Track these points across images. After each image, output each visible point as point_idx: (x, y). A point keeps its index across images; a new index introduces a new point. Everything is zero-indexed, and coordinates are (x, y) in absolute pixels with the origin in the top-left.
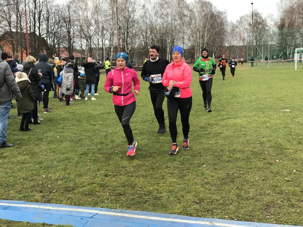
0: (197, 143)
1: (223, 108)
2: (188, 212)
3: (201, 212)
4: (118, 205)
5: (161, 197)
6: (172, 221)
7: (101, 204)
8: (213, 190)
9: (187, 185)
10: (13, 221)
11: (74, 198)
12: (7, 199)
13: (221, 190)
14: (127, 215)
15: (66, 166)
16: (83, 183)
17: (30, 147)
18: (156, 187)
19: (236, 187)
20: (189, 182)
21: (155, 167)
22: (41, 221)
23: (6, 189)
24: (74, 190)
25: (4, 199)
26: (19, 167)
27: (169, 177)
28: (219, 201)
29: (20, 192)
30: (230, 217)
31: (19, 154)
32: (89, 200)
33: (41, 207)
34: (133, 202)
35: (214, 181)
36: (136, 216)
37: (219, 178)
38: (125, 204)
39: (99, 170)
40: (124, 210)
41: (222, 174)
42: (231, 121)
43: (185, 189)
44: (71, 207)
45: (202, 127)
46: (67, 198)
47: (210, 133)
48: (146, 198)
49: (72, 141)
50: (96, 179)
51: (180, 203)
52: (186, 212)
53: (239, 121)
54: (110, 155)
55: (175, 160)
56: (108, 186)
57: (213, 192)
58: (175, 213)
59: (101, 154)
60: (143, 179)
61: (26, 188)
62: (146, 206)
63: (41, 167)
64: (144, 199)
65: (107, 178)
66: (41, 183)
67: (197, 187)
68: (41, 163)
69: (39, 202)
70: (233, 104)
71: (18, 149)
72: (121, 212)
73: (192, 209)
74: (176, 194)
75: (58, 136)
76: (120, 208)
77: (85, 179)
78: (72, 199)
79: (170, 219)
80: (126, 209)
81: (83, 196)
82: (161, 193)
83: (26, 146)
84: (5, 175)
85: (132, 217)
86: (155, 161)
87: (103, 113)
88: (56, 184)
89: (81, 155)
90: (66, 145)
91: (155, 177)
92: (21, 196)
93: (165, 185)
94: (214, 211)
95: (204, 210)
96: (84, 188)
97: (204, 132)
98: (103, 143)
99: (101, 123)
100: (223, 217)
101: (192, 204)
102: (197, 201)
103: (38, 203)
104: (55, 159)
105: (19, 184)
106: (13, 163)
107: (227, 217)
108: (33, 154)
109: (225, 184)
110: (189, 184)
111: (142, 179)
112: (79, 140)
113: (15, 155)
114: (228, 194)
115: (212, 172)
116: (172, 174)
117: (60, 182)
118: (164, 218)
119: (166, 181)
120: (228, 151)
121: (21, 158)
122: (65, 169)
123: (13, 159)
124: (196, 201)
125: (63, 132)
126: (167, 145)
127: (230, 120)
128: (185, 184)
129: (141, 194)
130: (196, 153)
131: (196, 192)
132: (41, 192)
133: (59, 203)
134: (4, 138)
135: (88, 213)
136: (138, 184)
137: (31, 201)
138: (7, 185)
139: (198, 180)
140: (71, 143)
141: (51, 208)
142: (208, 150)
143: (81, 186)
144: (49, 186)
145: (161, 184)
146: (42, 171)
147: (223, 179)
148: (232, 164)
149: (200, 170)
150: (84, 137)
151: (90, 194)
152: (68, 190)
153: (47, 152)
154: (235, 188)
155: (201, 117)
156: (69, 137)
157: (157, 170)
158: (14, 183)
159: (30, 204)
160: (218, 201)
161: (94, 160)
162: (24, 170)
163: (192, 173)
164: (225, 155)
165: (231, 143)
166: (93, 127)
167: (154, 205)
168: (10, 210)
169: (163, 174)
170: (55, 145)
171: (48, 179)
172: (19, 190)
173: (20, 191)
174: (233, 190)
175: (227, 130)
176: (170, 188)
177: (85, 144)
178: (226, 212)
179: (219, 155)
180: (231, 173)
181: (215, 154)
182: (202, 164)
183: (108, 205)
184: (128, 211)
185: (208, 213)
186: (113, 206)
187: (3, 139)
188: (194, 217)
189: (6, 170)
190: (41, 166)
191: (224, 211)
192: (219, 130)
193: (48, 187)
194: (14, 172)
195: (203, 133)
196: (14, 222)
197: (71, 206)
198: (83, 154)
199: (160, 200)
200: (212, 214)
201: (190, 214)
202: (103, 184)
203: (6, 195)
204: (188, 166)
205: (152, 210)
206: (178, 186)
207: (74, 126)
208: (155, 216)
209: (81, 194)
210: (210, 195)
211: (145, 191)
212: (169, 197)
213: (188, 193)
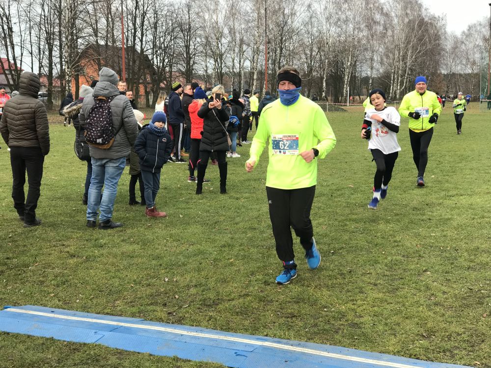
0: (410, 234)
1: (447, 177)
2: (411, 352)
3: (433, 353)
4: (292, 333)
5: (361, 323)
6: (387, 365)
7: (263, 329)
8: (449, 317)
9: (404, 305)
10: (126, 351)
11: (219, 318)
12: (113, 315)
13: (463, 318)
14: (310, 350)
15: (201, 264)
16: (230, 294)
17: (138, 231)
18: (350, 305)
19: (488, 313)
20: (405, 300)
21: (345, 272)
22: (171, 354)
23: (110, 298)
24: (217, 305)
25: (107, 314)
26: (125, 263)
27: (371, 289)
28: (461, 334)
29: (131, 304)
30: (483, 364)
31: (123, 241)
32: (243, 322)
33: (169, 330)
34: (316, 330)
35: (448, 301)
36: (325, 353)
37: (456, 295)
38: (302, 333)
39: (253, 274)
40: (303, 342)
41: (460, 289)
42: (464, 201)
43: (400, 312)
44: (217, 334)
45: (415, 209)
46: (207, 318)
47: (430, 219)
48: (337, 324)
49: (204, 224)
50: (251, 289)
51: (395, 335)
52: (407, 352)
53: (477, 200)
54: (269, 250)
55: (377, 262)
56: (272, 301)
57: (449, 320)
58: (389, 353)
59: (254, 246)
60: (329, 292)
61: (140, 298)
62: (337, 337)
63: (161, 265)
64: (333, 324)
65: (268, 288)
66: (162, 290)
67: (421, 309)
68: (159, 257)
69: (163, 321)
70: (464, 171)
71: (121, 233)
72: (299, 345)
73: (416, 347)
74: (386, 319)
75: (182, 214)
76: (297, 339)
77: (233, 288)
78: (216, 319)
79: (382, 362)
80: (306, 341)
81: (232, 315)
82: (361, 317)
83: (132, 229)
84: (106, 274)
85: (318, 354)
86: (344, 263)
87: (249, 180)
88: (188, 294)
89: (221, 247)
90: (196, 231)
91: (348, 289)
92: (134, 310)
93: (366, 303)
94: (455, 352)
95: (438, 350)
96: (233, 303)
97: (420, 217)
98: (255, 229)
99: (247, 195)
100: (472, 364)
101: (417, 338)
102: (424, 334)
103: (161, 323)
104: (181, 253)
105: (128, 291)
106: (115, 256)
107: (479, 363)
108: (145, 243)
109: (468, 306)
110: (407, 304)
111: (325, 292)
112: (216, 223)
113: (118, 244)
114: (475, 323)
115: (442, 285)
116: (375, 285)
117: (193, 291)
118: (371, 360)
119: (366, 297)
120: (466, 251)
121: (127, 248)
122: (199, 270)
123: (114, 249)
124: (422, 334)
125: (189, 208)
126: (361, 235)
127: (461, 197)
128: (399, 302)
129: (327, 316)
130: (411, 251)
131: (420, 318)
132: (165, 305)
133: (196, 326)
134: (108, 214)
135: (246, 345)
136: (321, 300)
137: (151, 320)
138: (111, 291)
139: (421, 298)
140: (202, 227)
141: (185, 333)
142: (431, 247)
143: (228, 298)
144: (177, 297)
145: (359, 302)
146: (163, 271)
147: (464, 298)
148: (475, 273)
149: (421, 280)
150: (222, 218)
151: (244, 312)
152: (207, 304)
153: (167, 240)
154: (487, 315)
155: (411, 191)
156: (198, 217)
157: (350, 278)
158: (120, 288)
159: (149, 324)
160: (458, 334)
161: (244, 257)
162: (135, 268)
163: (409, 286)
164: (461, 257)
165: (470, 237)
166: (235, 202)
167: (352, 336)
168: (120, 332)
169: (361, 284)
170: (178, 229)
171: (173, 285)
172: (129, 300)
173: (131, 302)
174: (483, 317)
175: (459, 215)
176: (375, 308)
177: (225, 230)
178: (475, 354)
179: (451, 257)
180: (476, 288)
181: (444, 254)
182: (424, 271)
183: (275, 332)
184: (309, 344)
185: (446, 355)
186: (285, 334)
187: (106, 215)
188: (423, 361)
189: (107, 266)
190: (161, 262)
191: (472, 353)
192: (445, 215)
193: (175, 297)
194: (118, 271)
195: (419, 219)
196: (129, 353)
197: (215, 331)
198: (224, 246)
199: (360, 328)
200: (453, 356)
201: (415, 356)
202: (263, 297)
203: (110, 308)
204: (401, 273)
205: (350, 345)
206: (388, 306)
207: (204, 200)
208: (357, 356)
209: (230, 313)
210: (445, 324)
211: (334, 311)
212: (374, 325)
213: (407, 318)
